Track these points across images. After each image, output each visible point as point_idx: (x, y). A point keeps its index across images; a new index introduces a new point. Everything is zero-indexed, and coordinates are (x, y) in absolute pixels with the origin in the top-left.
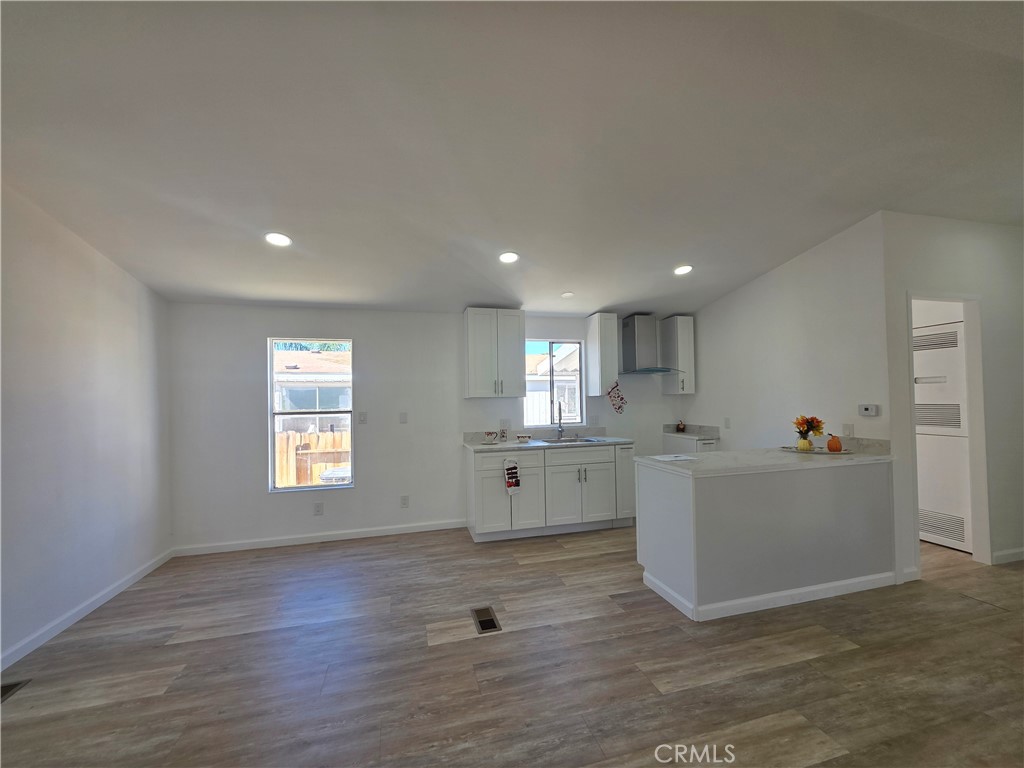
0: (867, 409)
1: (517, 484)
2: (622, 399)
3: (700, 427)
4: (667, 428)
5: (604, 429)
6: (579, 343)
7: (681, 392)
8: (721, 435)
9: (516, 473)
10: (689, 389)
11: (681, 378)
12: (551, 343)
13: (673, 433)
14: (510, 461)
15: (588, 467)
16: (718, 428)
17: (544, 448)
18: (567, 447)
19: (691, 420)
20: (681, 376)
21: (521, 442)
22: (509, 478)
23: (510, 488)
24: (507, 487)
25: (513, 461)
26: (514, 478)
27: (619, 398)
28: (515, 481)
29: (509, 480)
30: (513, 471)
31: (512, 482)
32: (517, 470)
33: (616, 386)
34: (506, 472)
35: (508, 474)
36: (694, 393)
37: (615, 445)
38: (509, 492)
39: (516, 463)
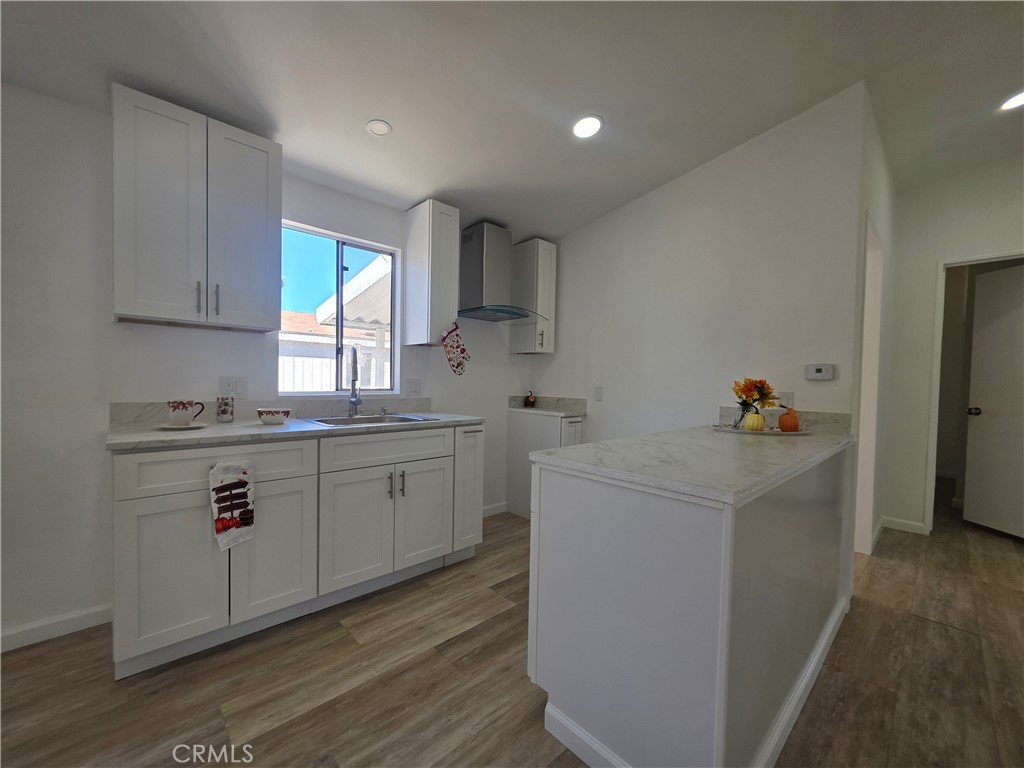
0: (819, 371)
1: (247, 519)
2: (463, 351)
3: (558, 400)
4: (513, 399)
5: (428, 401)
6: (391, 254)
7: (538, 349)
8: (589, 410)
9: (244, 495)
10: (548, 348)
11: (539, 331)
12: (341, 244)
13: (518, 408)
14: (227, 470)
15: (408, 468)
16: (584, 402)
17: (318, 436)
18: (368, 432)
19: (543, 392)
20: (541, 326)
21: (266, 424)
22: (222, 510)
23: (225, 534)
24: (218, 531)
25: (236, 469)
26: (237, 506)
27: (459, 350)
28: (241, 514)
29: (222, 515)
30: (234, 492)
31: (232, 518)
32: (247, 487)
33: (455, 330)
34: (214, 496)
35: (218, 501)
36: (552, 351)
37: (455, 427)
38: (225, 542)
39: (245, 473)
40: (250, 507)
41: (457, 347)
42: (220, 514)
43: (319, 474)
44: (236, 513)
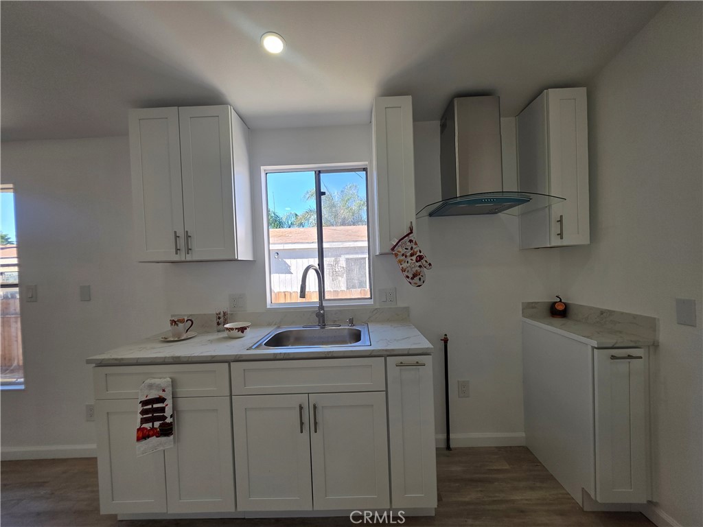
1: (166, 430)
2: (420, 258)
3: (602, 312)
4: (530, 309)
5: (407, 309)
6: (365, 170)
7: (556, 242)
9: (163, 410)
10: (576, 235)
11: (555, 215)
12: (318, 174)
13: (542, 319)
14: (151, 386)
16: (652, 324)
20: (557, 209)
22: (144, 421)
23: (144, 442)
24: (139, 439)
25: (158, 387)
26: (158, 419)
27: (414, 258)
28: (161, 425)
29: (144, 426)
30: (155, 406)
31: (153, 428)
32: (166, 403)
33: (408, 235)
34: (140, 408)
35: (143, 412)
36: (587, 242)
37: (385, 356)
38: (142, 449)
39: (164, 391)
40: (169, 420)
41: (412, 255)
42: (142, 424)
43: (231, 395)
44: (157, 424)
